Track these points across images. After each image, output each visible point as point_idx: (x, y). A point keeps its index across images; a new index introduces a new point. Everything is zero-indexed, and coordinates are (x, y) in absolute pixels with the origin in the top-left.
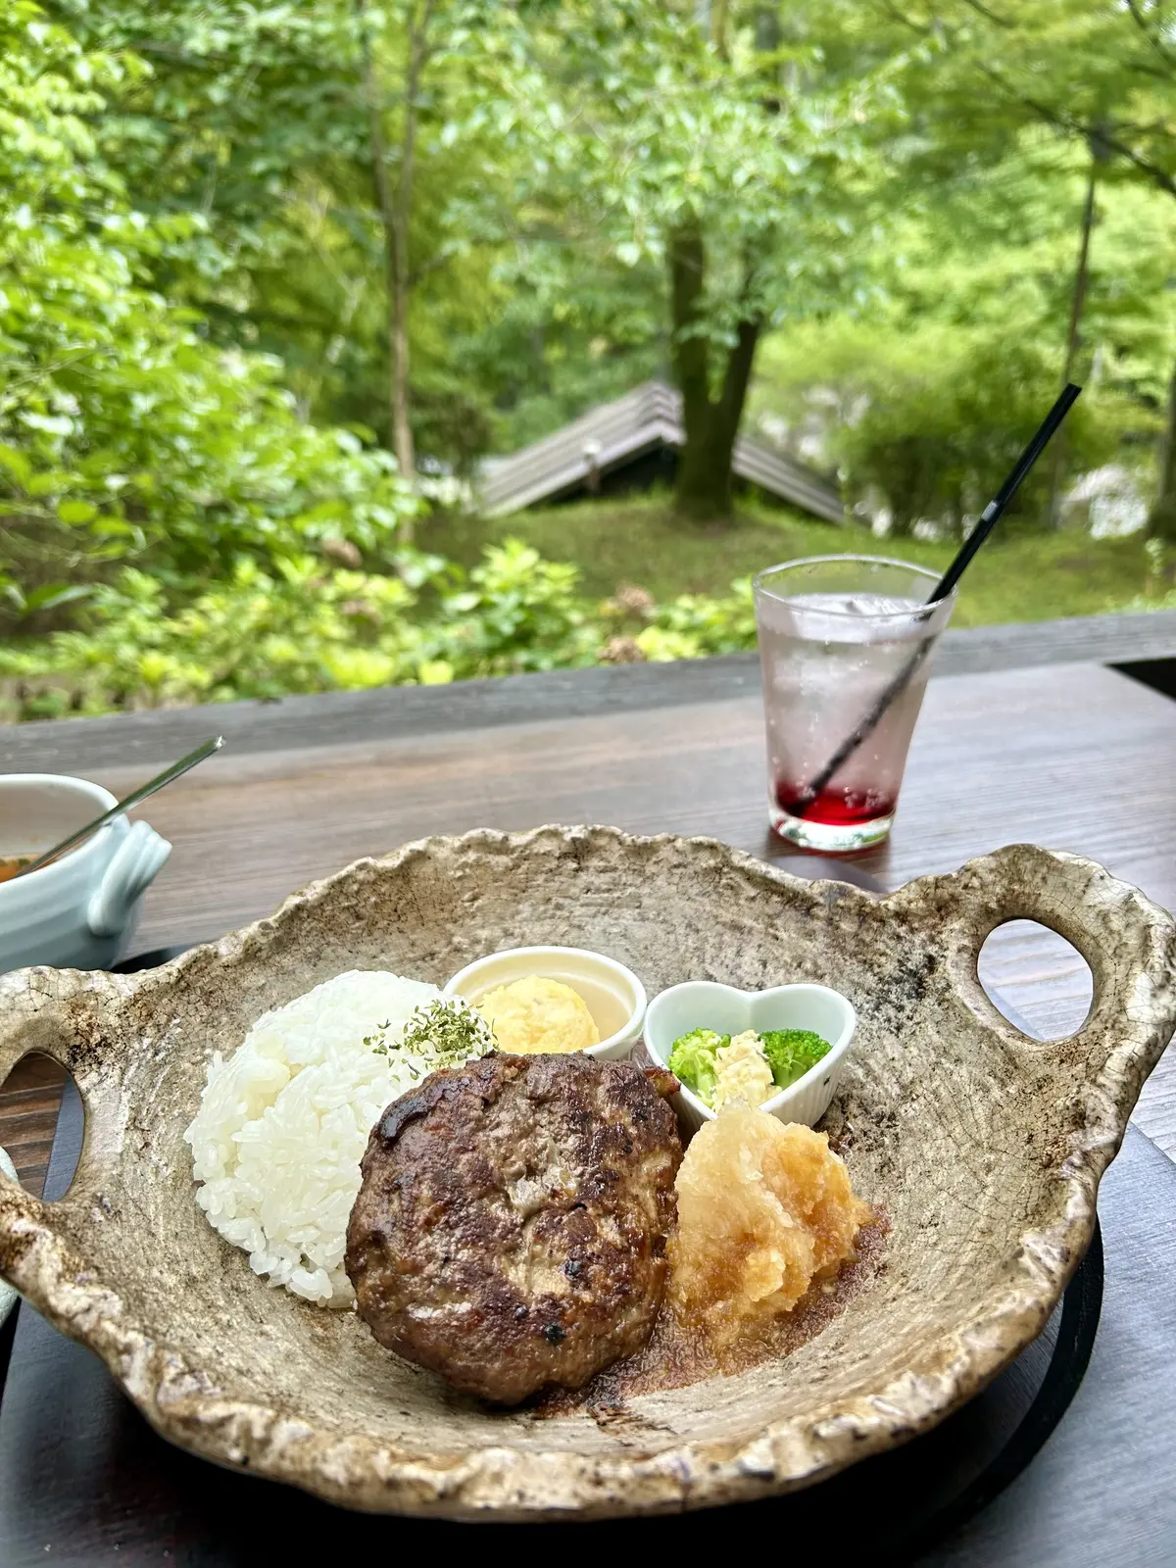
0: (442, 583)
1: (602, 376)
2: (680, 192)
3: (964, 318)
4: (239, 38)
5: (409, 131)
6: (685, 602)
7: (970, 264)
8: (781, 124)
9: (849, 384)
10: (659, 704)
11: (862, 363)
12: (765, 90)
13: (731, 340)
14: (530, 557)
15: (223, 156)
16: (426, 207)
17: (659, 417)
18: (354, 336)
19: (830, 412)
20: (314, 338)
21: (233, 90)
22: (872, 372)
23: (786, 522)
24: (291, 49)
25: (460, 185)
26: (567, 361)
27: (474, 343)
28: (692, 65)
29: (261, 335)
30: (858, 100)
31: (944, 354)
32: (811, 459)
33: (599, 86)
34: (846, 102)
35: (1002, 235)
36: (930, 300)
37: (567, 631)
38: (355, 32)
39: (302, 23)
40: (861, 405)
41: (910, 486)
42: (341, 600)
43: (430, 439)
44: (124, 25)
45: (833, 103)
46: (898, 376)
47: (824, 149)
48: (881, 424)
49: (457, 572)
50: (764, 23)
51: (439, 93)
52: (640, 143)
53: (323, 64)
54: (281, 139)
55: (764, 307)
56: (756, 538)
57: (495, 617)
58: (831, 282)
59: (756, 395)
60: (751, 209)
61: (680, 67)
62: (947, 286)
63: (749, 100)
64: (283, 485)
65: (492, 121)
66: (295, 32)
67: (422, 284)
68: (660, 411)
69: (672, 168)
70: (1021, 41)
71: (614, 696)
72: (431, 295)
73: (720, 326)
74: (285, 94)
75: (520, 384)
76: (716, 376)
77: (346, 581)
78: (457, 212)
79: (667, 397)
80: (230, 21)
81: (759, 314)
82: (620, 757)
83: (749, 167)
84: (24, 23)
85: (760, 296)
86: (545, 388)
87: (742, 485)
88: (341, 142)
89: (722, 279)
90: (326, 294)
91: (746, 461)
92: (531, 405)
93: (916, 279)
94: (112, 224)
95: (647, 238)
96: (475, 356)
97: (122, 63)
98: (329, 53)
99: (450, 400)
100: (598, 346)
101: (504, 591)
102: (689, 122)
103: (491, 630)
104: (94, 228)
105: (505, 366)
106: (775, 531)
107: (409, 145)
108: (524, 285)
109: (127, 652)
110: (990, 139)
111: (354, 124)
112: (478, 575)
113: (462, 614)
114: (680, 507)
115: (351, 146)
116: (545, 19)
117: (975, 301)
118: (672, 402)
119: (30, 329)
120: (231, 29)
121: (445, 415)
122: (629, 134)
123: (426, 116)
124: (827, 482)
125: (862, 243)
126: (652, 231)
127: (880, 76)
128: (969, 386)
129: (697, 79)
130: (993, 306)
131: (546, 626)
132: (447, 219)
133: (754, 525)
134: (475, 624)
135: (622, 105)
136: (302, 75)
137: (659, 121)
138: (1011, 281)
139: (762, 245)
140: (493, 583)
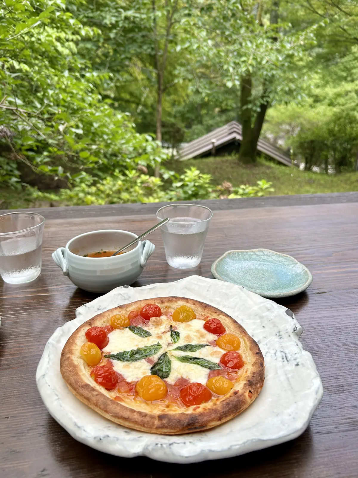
0: (173, 178)
1: (218, 119)
2: (246, 66)
3: (331, 104)
4: (119, 19)
5: (166, 46)
6: (243, 186)
7: (334, 87)
8: (277, 45)
9: (293, 124)
10: (242, 208)
11: (299, 117)
12: (273, 34)
13: (259, 110)
14: (197, 172)
15: (111, 53)
16: (169, 68)
17: (235, 132)
18: (145, 105)
19: (288, 132)
20: (134, 106)
21: (116, 34)
22: (302, 120)
23: (272, 165)
24: (134, 22)
25: (179, 62)
26: (207, 114)
27: (180, 108)
28: (251, 27)
29: (120, 105)
30: (302, 38)
31: (325, 115)
32: (280, 145)
33: (223, 33)
34: (298, 38)
35: (345, 79)
36: (322, 98)
37: (207, 194)
38: (153, 18)
39: (137, 15)
40: (297, 130)
41: (312, 155)
42: (142, 183)
43: (167, 137)
44: (86, 15)
45: (294, 39)
46: (309, 122)
47: (290, 52)
48: (303, 136)
49: (177, 175)
50: (274, 13)
51: (175, 35)
52: (235, 51)
53: (142, 27)
54: (129, 48)
55: (269, 100)
56: (263, 169)
57: (186, 189)
58: (290, 92)
59: (265, 126)
60: (267, 70)
61: (247, 28)
62: (327, 94)
63: (268, 38)
64: (131, 149)
65: (191, 45)
66: (135, 17)
67: (167, 91)
68: (235, 130)
69: (244, 59)
70: (353, 20)
71: (230, 206)
72: (169, 94)
73: (255, 105)
74: (130, 35)
75: (193, 120)
76: (253, 120)
77: (144, 177)
78: (179, 71)
79: (238, 126)
80: (116, 14)
81: (267, 102)
82: (233, 220)
83: (267, 58)
84: (67, 19)
85: (268, 97)
86: (201, 122)
87: (259, 153)
88: (146, 49)
89: (257, 91)
90: (137, 92)
91: (261, 146)
92: (196, 128)
93: (317, 91)
94: (88, 75)
95: (235, 79)
96: (180, 112)
97: (93, 30)
98: (144, 23)
99: (173, 125)
100: (217, 110)
101: (190, 182)
102: (249, 44)
103: (185, 192)
104: (83, 76)
105: (188, 115)
106: (269, 168)
107: (166, 50)
108: (197, 92)
109: (81, 195)
110: (343, 49)
111: (150, 44)
112: (183, 177)
113: (177, 188)
114: (240, 159)
115: (149, 50)
116: (208, 13)
117: (335, 99)
118: (239, 128)
119: (66, 104)
120: (116, 17)
121: (171, 129)
122: (231, 48)
123: (171, 42)
124: (287, 153)
125: (300, 80)
126: (237, 78)
127: (308, 31)
128: (332, 125)
129: (252, 31)
130: (341, 100)
131: (201, 192)
132: (176, 72)
133: (262, 165)
134: (180, 191)
135: (230, 39)
136: (136, 30)
137: (241, 44)
138: (347, 93)
139: (269, 81)
140: (187, 179)
